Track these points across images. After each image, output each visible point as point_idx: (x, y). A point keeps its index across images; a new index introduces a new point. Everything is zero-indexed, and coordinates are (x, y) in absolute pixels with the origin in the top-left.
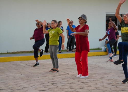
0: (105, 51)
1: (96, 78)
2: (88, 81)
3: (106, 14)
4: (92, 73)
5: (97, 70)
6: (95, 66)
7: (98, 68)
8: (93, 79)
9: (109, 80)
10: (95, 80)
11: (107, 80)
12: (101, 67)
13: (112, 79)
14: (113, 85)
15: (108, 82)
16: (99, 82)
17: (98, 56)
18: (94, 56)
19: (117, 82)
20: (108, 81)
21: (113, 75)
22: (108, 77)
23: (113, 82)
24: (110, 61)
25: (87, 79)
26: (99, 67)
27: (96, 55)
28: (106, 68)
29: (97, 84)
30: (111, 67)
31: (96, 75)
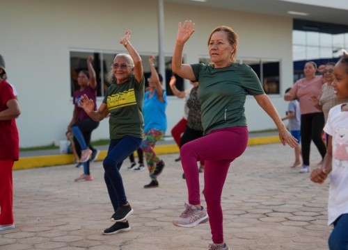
0: (69, 152)
1: (33, 230)
2: (10, 241)
3: (71, 53)
4: (25, 215)
5: (42, 206)
6: (36, 195)
7: (45, 200)
8: (24, 235)
9: (69, 232)
10: (32, 234)
11: (65, 233)
12: (54, 197)
13: (80, 228)
14: (80, 244)
15: (68, 239)
16: (41, 239)
17: (47, 168)
18: (37, 167)
19: (90, 237)
20: (68, 234)
21: (83, 219)
22: (67, 223)
23: (81, 238)
24: (84, 178)
25: (7, 236)
26: (48, 198)
27: (42, 164)
28: (67, 199)
29: (36, 246)
30: (79, 196)
31: (36, 221)
